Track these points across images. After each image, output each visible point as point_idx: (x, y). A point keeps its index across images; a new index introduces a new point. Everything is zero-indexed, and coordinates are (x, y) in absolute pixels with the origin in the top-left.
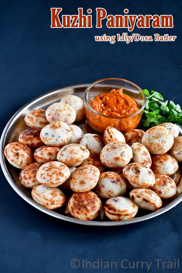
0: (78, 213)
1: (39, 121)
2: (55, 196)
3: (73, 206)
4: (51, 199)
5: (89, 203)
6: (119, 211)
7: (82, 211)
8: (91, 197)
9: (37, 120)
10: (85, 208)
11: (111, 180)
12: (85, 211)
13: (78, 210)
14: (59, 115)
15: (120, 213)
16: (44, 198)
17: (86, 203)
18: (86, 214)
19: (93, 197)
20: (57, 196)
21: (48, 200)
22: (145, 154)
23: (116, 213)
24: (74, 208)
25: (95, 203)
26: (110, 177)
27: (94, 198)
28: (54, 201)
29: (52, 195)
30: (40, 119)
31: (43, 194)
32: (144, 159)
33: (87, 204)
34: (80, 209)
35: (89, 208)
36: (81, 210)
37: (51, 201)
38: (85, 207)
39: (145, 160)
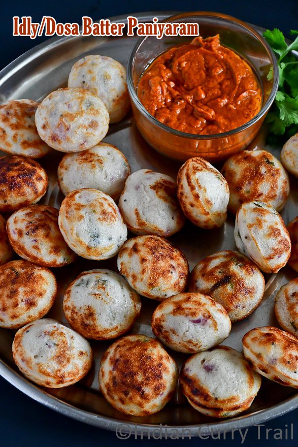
0: (122, 401)
1: (22, 141)
2: (65, 362)
3: (111, 384)
4: (57, 372)
5: (148, 379)
6: (216, 399)
7: (131, 399)
8: (152, 362)
9: (15, 137)
10: (139, 391)
11: (190, 317)
12: (138, 399)
13: (123, 396)
14: (68, 129)
15: (219, 405)
16: (40, 371)
17: (140, 378)
18: (140, 405)
19: (156, 363)
20: (71, 361)
21: (48, 375)
22: (274, 232)
23: (211, 403)
24: (112, 388)
25: (161, 378)
26: (187, 311)
27: (160, 365)
28: (63, 377)
29: (60, 362)
30: (22, 135)
31: (36, 361)
32: (271, 246)
33: (142, 383)
34: (126, 394)
35: (148, 390)
36: (129, 396)
37: (56, 377)
38: (138, 389)
39: (276, 247)
